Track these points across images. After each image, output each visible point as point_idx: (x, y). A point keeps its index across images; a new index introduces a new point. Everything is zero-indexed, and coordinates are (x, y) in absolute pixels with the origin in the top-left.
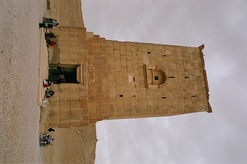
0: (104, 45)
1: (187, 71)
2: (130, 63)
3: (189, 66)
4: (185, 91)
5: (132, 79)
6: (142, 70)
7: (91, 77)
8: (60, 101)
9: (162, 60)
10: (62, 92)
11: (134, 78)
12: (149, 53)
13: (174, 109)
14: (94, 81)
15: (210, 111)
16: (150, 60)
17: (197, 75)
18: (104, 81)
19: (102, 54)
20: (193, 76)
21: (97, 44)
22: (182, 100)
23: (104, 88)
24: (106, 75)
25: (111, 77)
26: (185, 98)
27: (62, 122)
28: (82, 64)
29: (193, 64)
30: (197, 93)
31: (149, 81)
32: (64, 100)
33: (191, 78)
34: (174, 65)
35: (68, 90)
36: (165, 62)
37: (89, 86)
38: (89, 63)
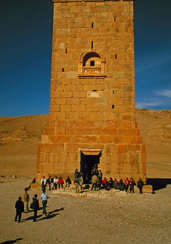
0: (56, 122)
1: (84, 24)
2: (76, 94)
3: (78, 20)
4: (108, 30)
5: (95, 93)
6: (84, 81)
7: (94, 139)
8: (119, 173)
9: (71, 55)
10: (110, 171)
11: (94, 91)
12: (63, 71)
13: (129, 46)
14: (98, 136)
16: (72, 69)
17: (89, 11)
18: (97, 125)
19: (66, 126)
20: (90, 17)
21: (55, 131)
22: (119, 34)
23: (104, 126)
24: (90, 123)
25: (92, 117)
26: (117, 30)
27: (141, 171)
28: (80, 149)
29: (76, 15)
30: (111, 14)
31: (97, 73)
32: (119, 169)
33: (93, 20)
34: (78, 40)
35: (108, 164)
36: (74, 51)
37: (103, 142)
38: (79, 141)
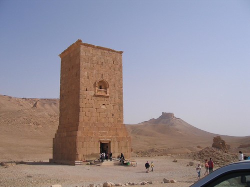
1: (98, 62)
3: (95, 59)
4: (110, 68)
5: (104, 106)
9: (91, 80)
11: (103, 104)
12: (86, 90)
15: (121, 53)
16: (92, 90)
17: (100, 54)
18: (106, 125)
20: (101, 58)
22: (115, 72)
25: (103, 120)
26: (115, 70)
28: (100, 139)
29: (93, 55)
30: (111, 59)
33: (102, 60)
34: (94, 72)
35: (114, 148)
